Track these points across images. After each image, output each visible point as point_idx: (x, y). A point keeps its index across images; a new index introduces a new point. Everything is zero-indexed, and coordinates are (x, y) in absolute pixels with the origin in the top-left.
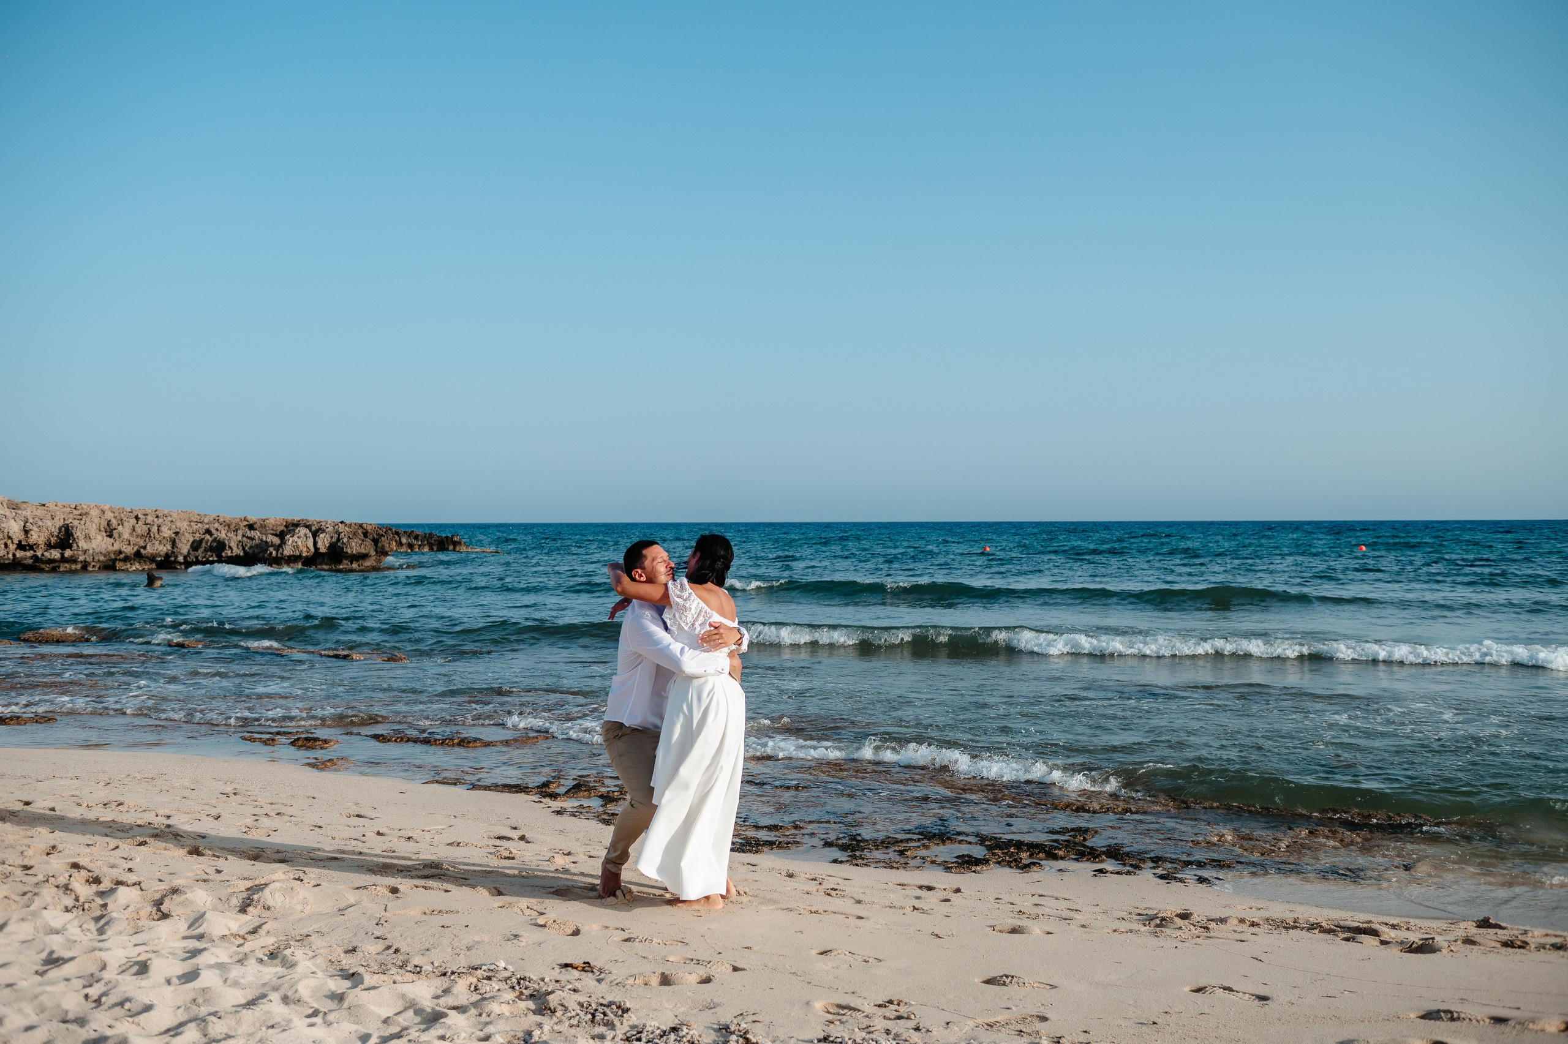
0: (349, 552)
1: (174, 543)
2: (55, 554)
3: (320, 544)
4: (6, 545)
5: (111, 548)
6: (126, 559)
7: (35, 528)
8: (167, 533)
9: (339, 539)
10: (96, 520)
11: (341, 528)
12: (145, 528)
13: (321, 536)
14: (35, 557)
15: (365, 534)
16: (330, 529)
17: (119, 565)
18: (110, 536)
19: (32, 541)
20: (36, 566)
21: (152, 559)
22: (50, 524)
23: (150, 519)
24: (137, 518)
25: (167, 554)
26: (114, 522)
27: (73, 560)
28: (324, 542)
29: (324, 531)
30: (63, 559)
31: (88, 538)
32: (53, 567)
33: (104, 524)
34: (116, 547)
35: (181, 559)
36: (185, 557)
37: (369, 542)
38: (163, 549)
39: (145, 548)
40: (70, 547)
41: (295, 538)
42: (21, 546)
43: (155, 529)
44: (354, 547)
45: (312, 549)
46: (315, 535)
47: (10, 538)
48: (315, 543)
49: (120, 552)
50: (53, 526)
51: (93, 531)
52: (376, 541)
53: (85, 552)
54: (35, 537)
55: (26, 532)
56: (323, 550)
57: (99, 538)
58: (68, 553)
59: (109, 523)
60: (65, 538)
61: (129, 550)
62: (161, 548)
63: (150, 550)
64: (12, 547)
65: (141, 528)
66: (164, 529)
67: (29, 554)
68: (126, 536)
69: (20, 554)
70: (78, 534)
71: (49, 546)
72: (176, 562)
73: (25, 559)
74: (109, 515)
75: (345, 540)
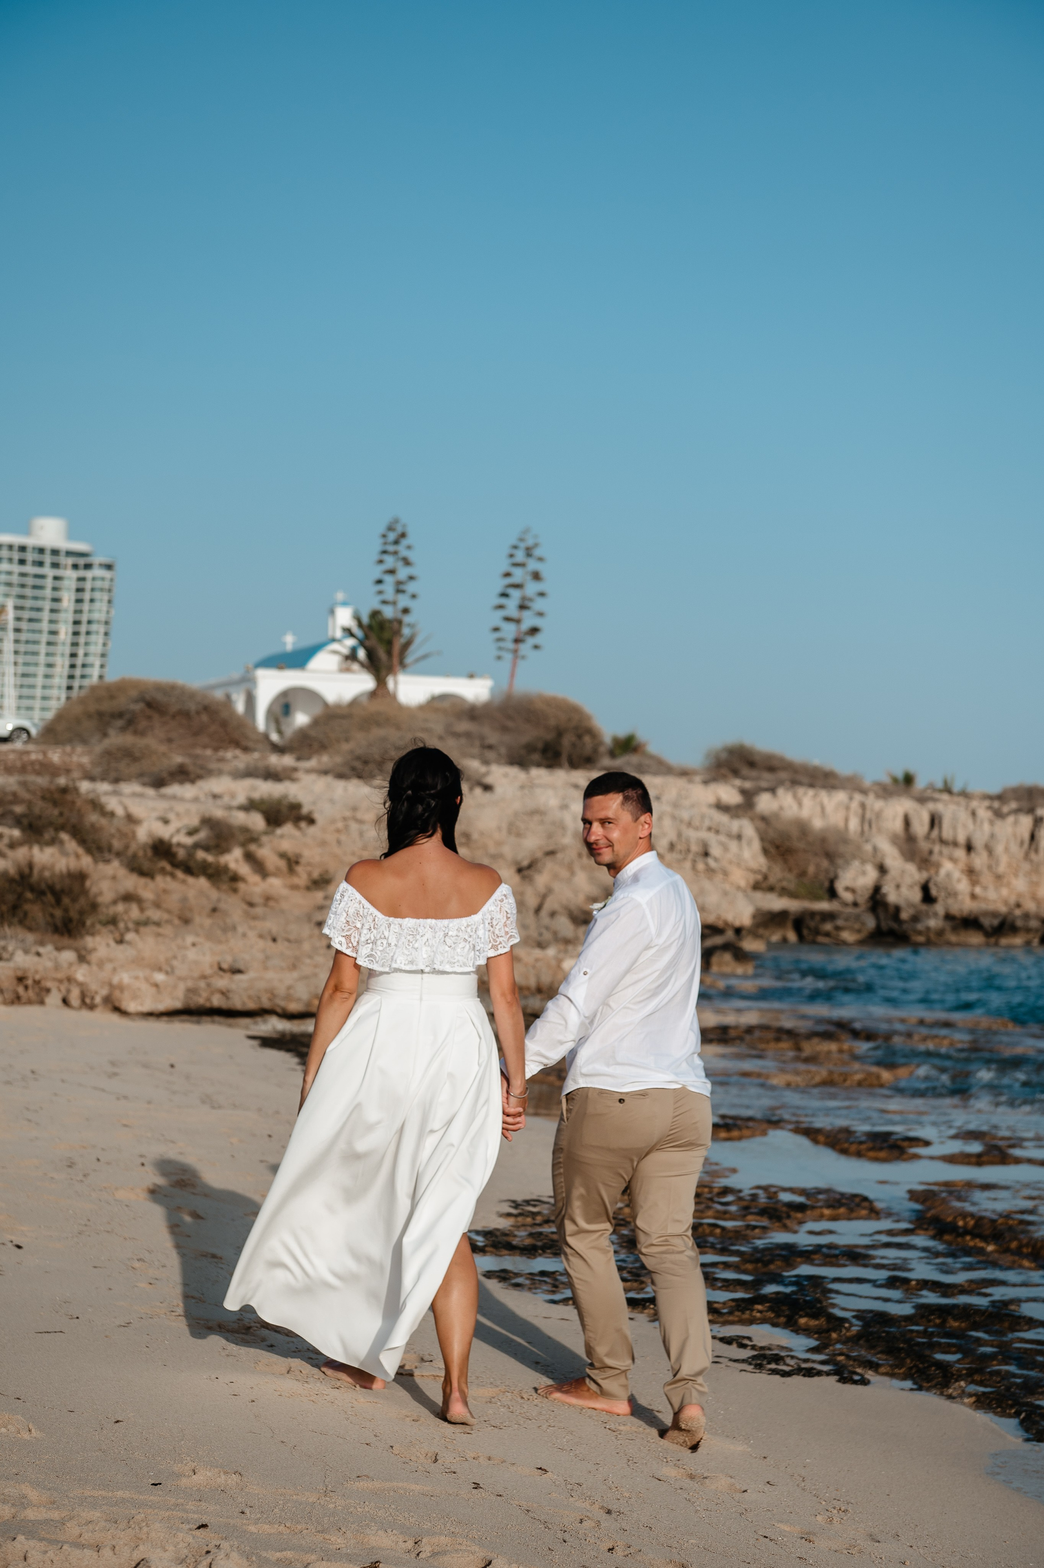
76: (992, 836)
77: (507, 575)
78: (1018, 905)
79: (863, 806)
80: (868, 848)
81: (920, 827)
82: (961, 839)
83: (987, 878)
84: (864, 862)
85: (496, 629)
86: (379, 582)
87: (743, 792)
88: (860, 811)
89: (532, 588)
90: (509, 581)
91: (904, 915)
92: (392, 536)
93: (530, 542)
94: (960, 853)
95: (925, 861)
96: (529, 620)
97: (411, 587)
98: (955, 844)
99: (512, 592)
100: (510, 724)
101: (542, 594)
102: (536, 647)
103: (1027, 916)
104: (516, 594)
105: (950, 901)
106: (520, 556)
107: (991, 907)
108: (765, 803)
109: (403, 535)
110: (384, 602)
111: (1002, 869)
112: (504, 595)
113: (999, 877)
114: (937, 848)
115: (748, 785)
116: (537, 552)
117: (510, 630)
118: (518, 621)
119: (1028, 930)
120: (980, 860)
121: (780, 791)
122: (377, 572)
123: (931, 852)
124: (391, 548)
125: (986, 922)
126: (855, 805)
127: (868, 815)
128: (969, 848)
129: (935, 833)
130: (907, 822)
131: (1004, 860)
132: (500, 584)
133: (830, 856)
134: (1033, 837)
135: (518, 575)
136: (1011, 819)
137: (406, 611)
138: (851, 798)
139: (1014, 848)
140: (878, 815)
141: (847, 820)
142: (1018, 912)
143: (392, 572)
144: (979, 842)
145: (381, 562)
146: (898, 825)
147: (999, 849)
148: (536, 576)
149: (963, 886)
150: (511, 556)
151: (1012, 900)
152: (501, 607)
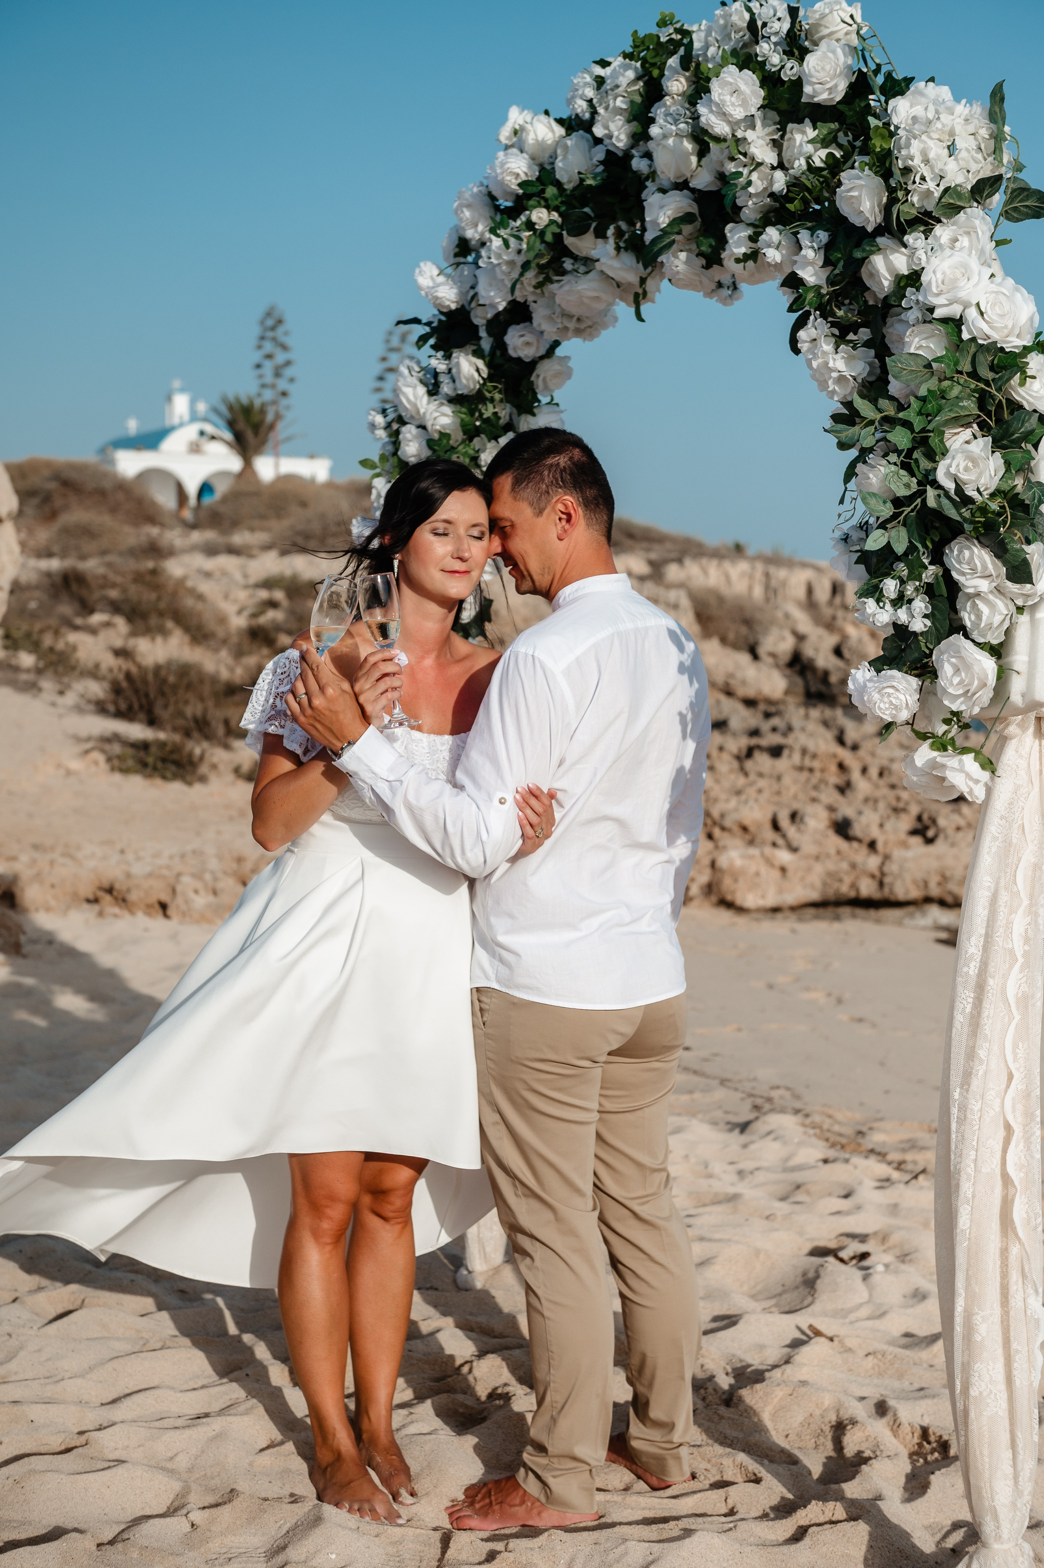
77: (384, 359)
79: (767, 575)
80: (781, 614)
81: (823, 594)
84: (781, 627)
86: (258, 366)
87: (651, 563)
88: (763, 579)
90: (386, 365)
92: (270, 322)
95: (830, 625)
97: (288, 372)
99: (386, 375)
104: (392, 377)
106: (395, 341)
108: (673, 572)
109: (280, 322)
110: (263, 386)
112: (381, 378)
114: (840, 614)
115: (653, 556)
121: (688, 562)
122: (257, 356)
123: (834, 618)
124: (270, 334)
126: (759, 574)
127: (774, 583)
129: (838, 600)
130: (810, 591)
132: (378, 368)
133: (748, 623)
135: (394, 359)
137: (284, 394)
138: (753, 568)
140: (784, 584)
141: (750, 588)
143: (269, 356)
145: (259, 347)
146: (801, 593)
150: (388, 341)
152: (378, 390)
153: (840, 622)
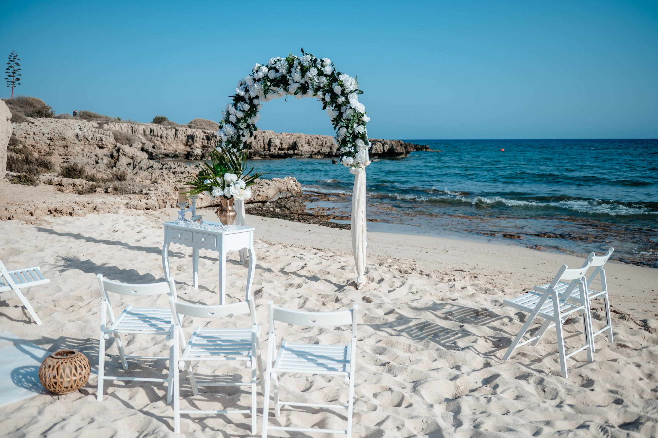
0: (396, 151)
1: (331, 148)
2: (291, 152)
3: (385, 149)
4: (275, 149)
5: (310, 150)
6: (315, 154)
7: (284, 143)
8: (329, 144)
9: (392, 147)
10: (304, 139)
11: (393, 143)
12: (321, 142)
13: (386, 145)
14: (285, 153)
15: (401, 145)
16: (389, 143)
17: (313, 156)
18: (309, 145)
19: (283, 147)
20: (286, 156)
21: (324, 154)
22: (289, 141)
23: (322, 139)
24: (318, 139)
25: (329, 152)
26: (310, 140)
27: (297, 154)
28: (387, 147)
29: (386, 144)
30: (294, 154)
31: (302, 146)
32: (291, 156)
33: (307, 141)
34: (312, 150)
35: (334, 154)
36: (335, 154)
37: (403, 148)
38: (328, 150)
39: (321, 150)
40: (296, 149)
41: (376, 146)
42: (279, 149)
43: (324, 143)
44: (399, 149)
45: (382, 151)
46: (383, 145)
47: (276, 146)
48: (383, 148)
49: (313, 151)
50: (291, 141)
51: (304, 144)
52: (406, 148)
53: (301, 151)
54: (285, 146)
55: (281, 144)
56: (386, 151)
57: (306, 146)
58: (296, 152)
59: (308, 141)
60: (294, 146)
61: (316, 151)
62: (327, 150)
63: (323, 151)
64: (277, 149)
65: (320, 142)
66: (327, 143)
67: (283, 152)
68: (315, 145)
69: (280, 152)
70: (299, 145)
71: (289, 149)
72: (332, 155)
73: (282, 153)
74: (308, 137)
75: (395, 147)
76: (167, 134)
77: (9, 64)
78: (176, 151)
80: (137, 137)
81: (148, 132)
82: (159, 135)
83: (166, 144)
84: (138, 141)
85: (7, 79)
87: (98, 124)
89: (16, 68)
90: (9, 65)
91: (154, 155)
93: (15, 55)
94: (159, 138)
95: (151, 140)
96: (17, 76)
98: (158, 136)
99: (10, 68)
100: (22, 105)
101: (20, 69)
102: (19, 84)
103: (180, 153)
104: (12, 69)
105: (160, 150)
106: (12, 59)
107: (170, 151)
108: (105, 126)
111: (170, 142)
112: (8, 69)
113: (169, 144)
114: (153, 137)
115: (99, 122)
116: (17, 58)
117: (11, 79)
118: (13, 77)
119: (181, 157)
120: (164, 140)
121: (109, 123)
123: (152, 138)
125: (170, 155)
127: (134, 130)
128: (161, 137)
129: (152, 134)
130: (144, 131)
131: (170, 139)
134: (176, 134)
135: (12, 64)
136: (170, 130)
139: (172, 136)
140: (137, 129)
141: (128, 131)
142: (177, 152)
144: (164, 135)
146: (142, 132)
147: (169, 137)
148: (18, 64)
149: (162, 146)
150: (10, 58)
151: (174, 150)
152: (7, 72)
153: (153, 140)
